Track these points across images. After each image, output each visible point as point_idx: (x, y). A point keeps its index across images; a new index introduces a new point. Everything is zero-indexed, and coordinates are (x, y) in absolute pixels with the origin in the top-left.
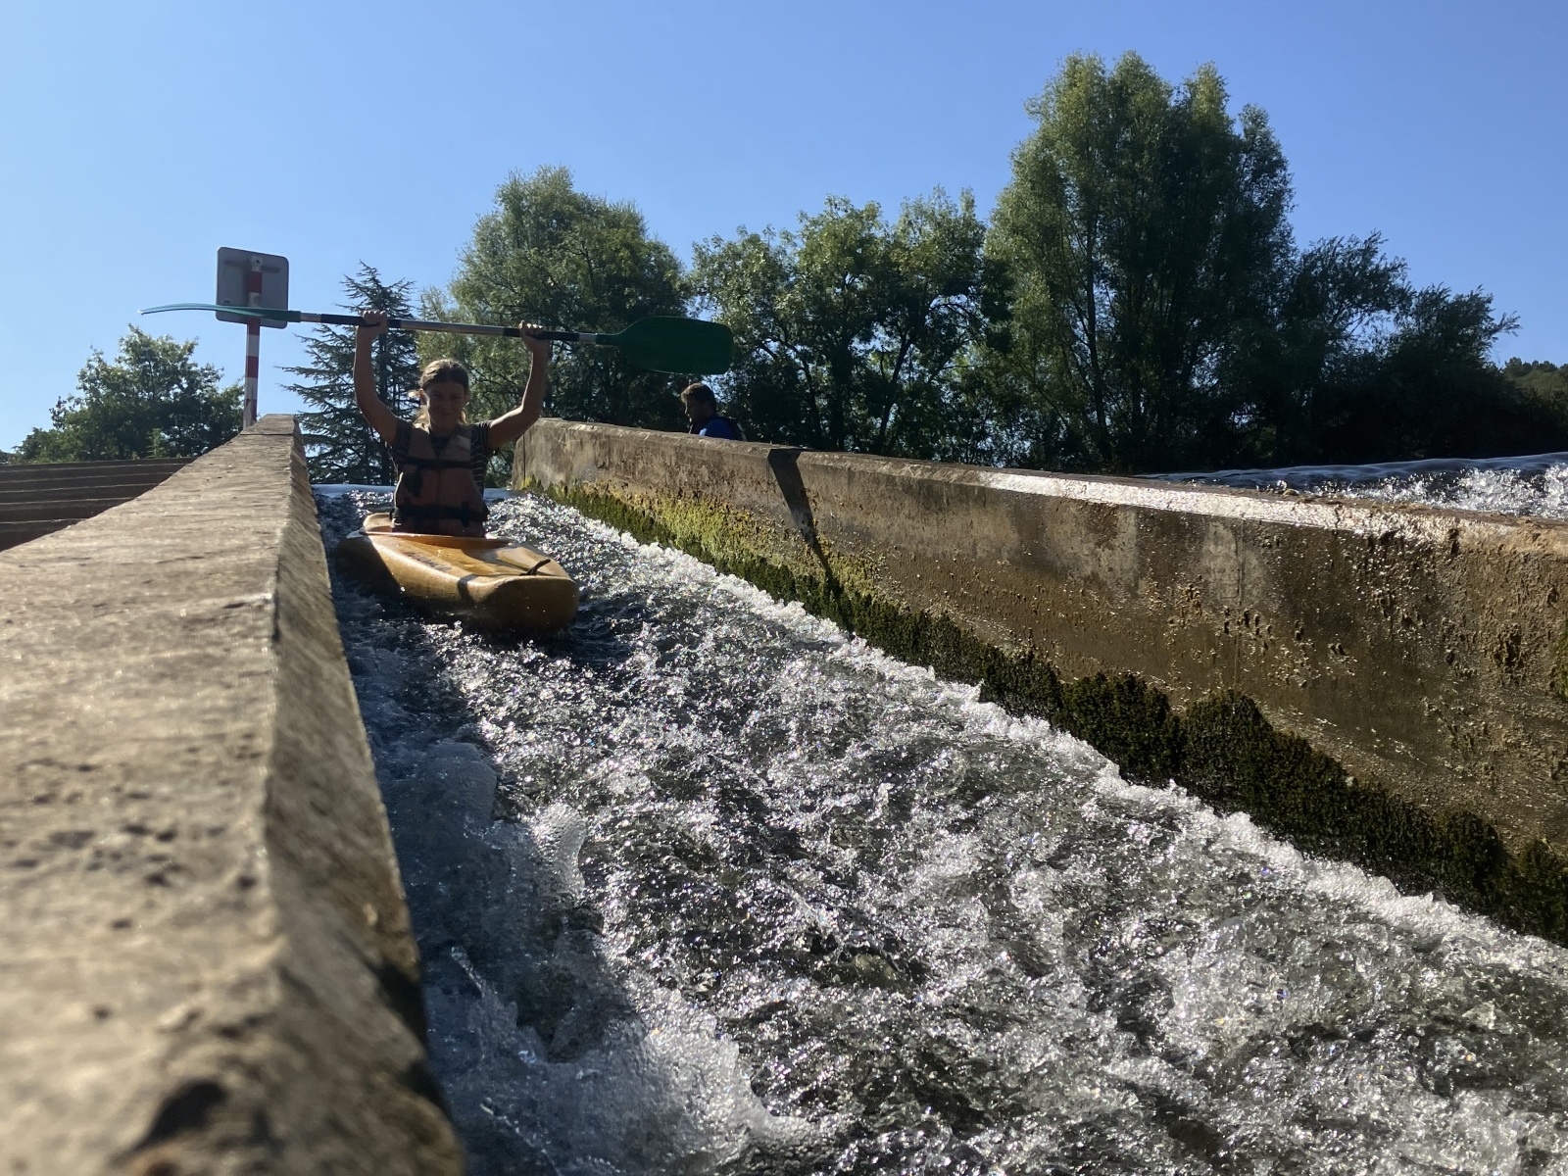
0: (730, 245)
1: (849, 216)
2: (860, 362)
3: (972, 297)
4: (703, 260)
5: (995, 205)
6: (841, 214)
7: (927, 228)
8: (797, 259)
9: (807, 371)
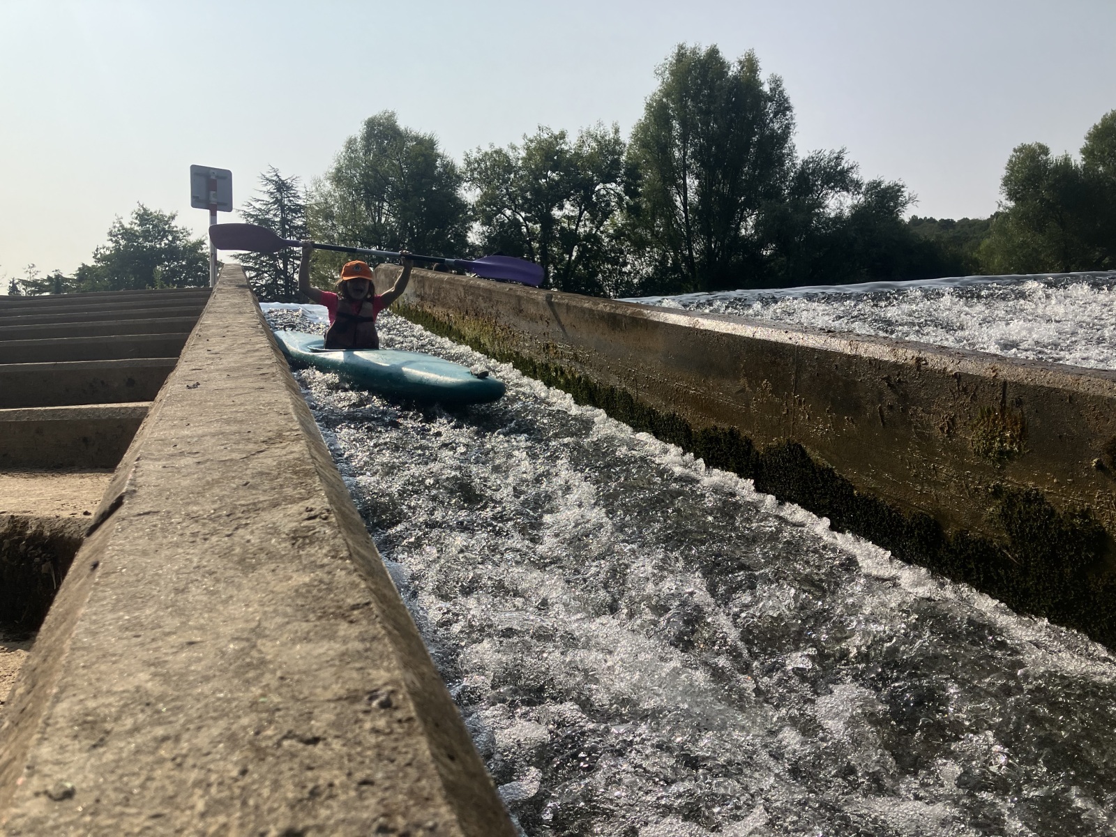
1: (550, 137)
3: (619, 185)
4: (469, 164)
5: (632, 131)
6: (546, 136)
7: (594, 144)
8: (521, 162)
9: (527, 226)
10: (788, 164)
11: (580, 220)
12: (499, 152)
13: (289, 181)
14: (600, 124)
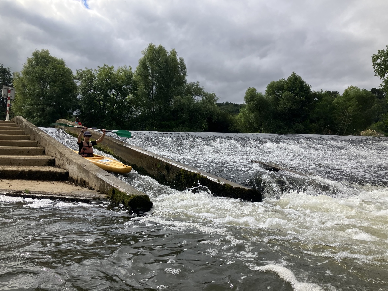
0: (84, 71)
1: (108, 68)
2: (110, 96)
3: (131, 86)
4: (78, 73)
5: (136, 69)
6: (107, 67)
7: (123, 72)
8: (97, 75)
11: (117, 96)
12: (89, 70)
13: (7, 69)
14: (125, 66)
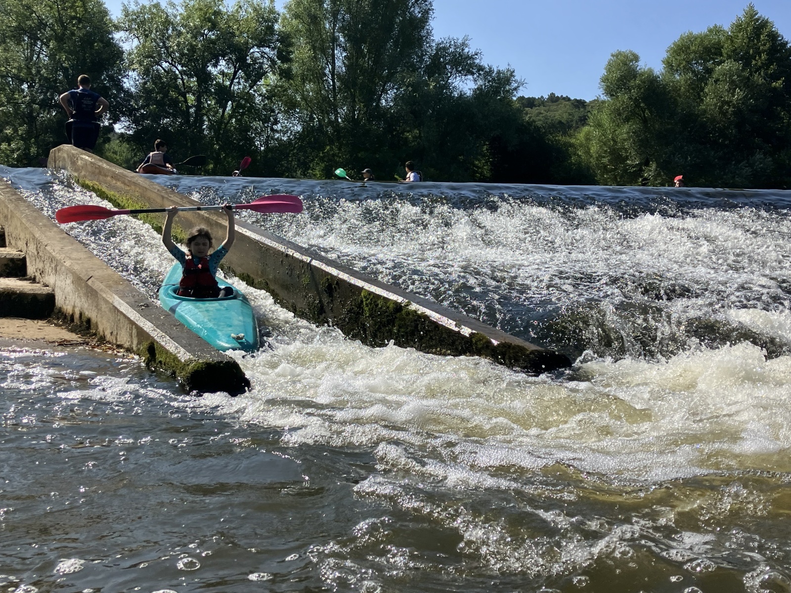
0: (144, 7)
2: (213, 80)
4: (126, 12)
8: (179, 18)
9: (182, 79)
10: (425, 46)
11: (234, 78)
